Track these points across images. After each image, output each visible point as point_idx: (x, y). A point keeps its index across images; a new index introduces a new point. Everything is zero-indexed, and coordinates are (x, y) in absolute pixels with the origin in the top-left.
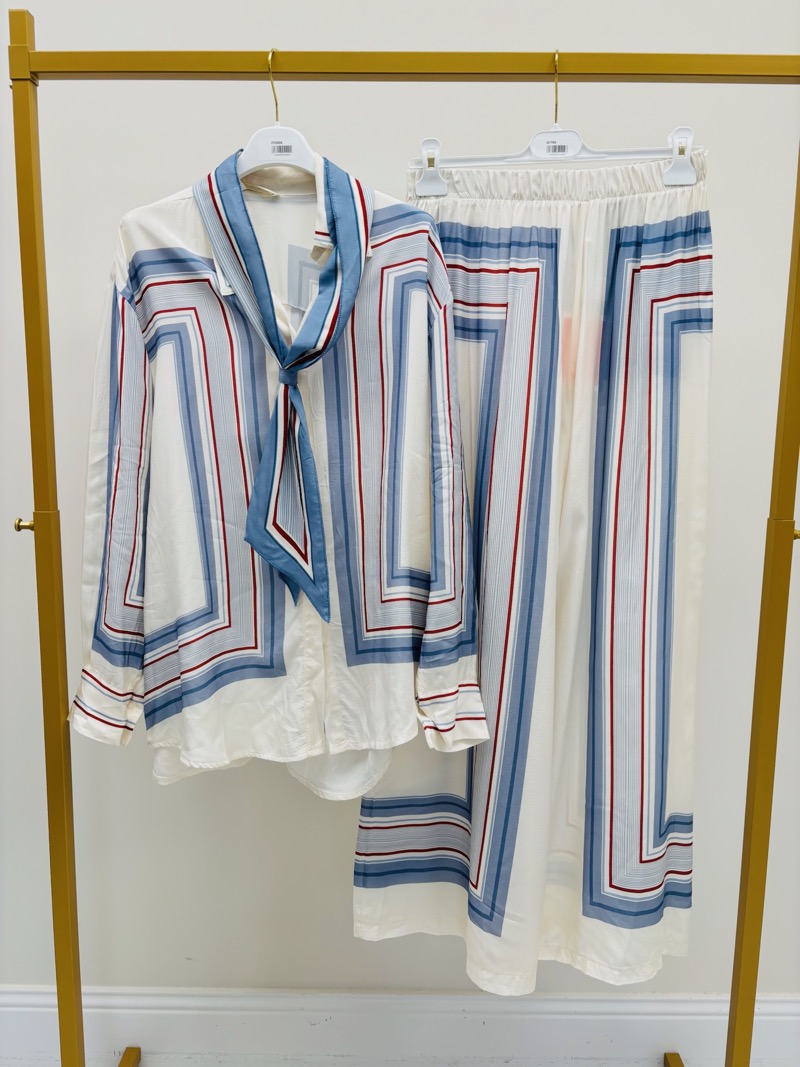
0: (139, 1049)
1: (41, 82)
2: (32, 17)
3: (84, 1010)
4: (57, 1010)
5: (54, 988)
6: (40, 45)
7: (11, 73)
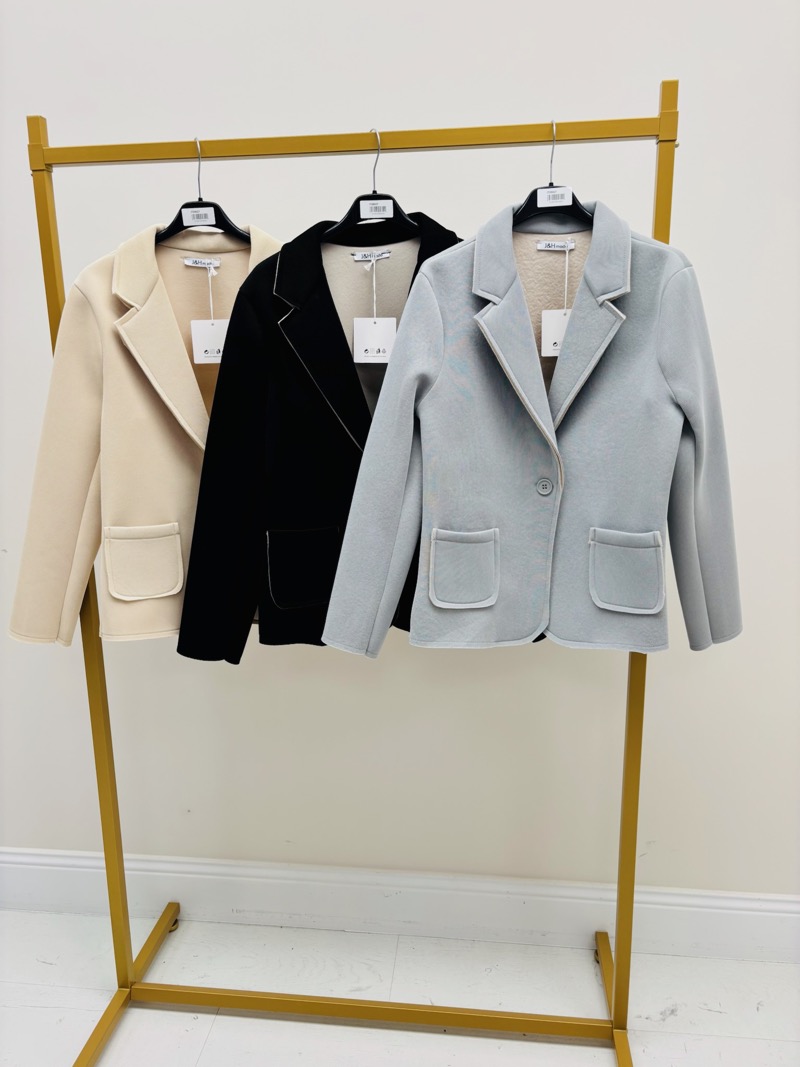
0: (178, 904)
2: (45, 119)
4: (105, 871)
5: (102, 854)
7: (31, 166)
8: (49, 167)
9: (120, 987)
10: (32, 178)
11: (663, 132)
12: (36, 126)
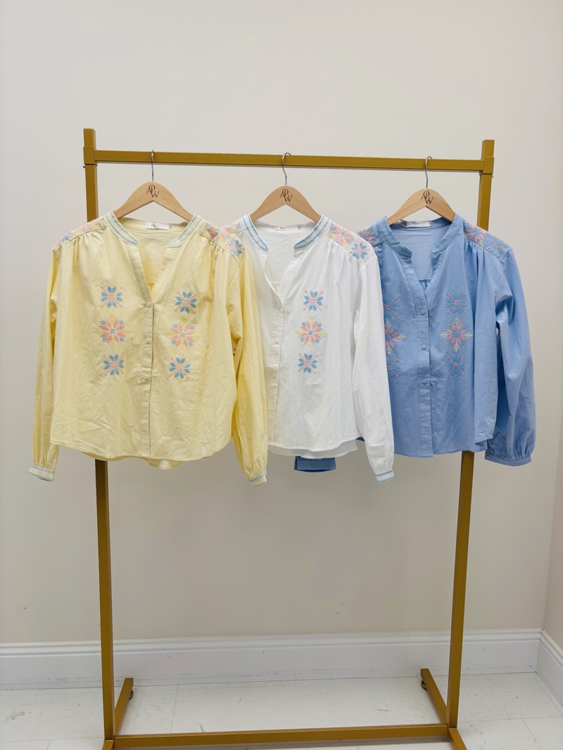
0: (131, 679)
1: (99, 164)
3: (114, 653)
4: (101, 654)
5: (100, 642)
6: (100, 146)
7: (85, 161)
8: (96, 163)
9: (106, 739)
10: (84, 170)
11: (484, 168)
12: (89, 135)
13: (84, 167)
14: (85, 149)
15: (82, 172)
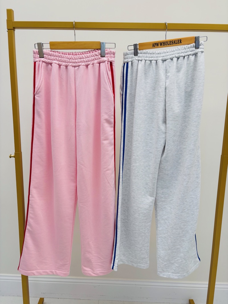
2: (13, 11)
7: (7, 27)
8: (14, 29)
10: (7, 32)
12: (10, 13)
13: (7, 31)
14: (7, 20)
15: (6, 34)
